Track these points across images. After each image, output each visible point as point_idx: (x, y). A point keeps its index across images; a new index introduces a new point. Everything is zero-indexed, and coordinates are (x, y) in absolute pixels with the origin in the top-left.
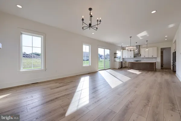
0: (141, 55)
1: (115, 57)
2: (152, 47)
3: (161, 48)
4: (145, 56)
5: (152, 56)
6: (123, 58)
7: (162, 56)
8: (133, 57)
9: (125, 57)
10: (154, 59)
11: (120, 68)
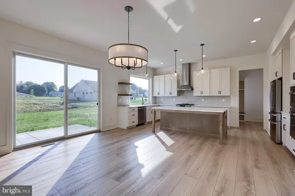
0: (192, 89)
1: (122, 95)
2: (220, 68)
3: (240, 71)
4: (202, 93)
5: (220, 92)
6: (155, 98)
7: (242, 93)
8: (176, 95)
9: (159, 94)
10: (224, 100)
11: (137, 126)
